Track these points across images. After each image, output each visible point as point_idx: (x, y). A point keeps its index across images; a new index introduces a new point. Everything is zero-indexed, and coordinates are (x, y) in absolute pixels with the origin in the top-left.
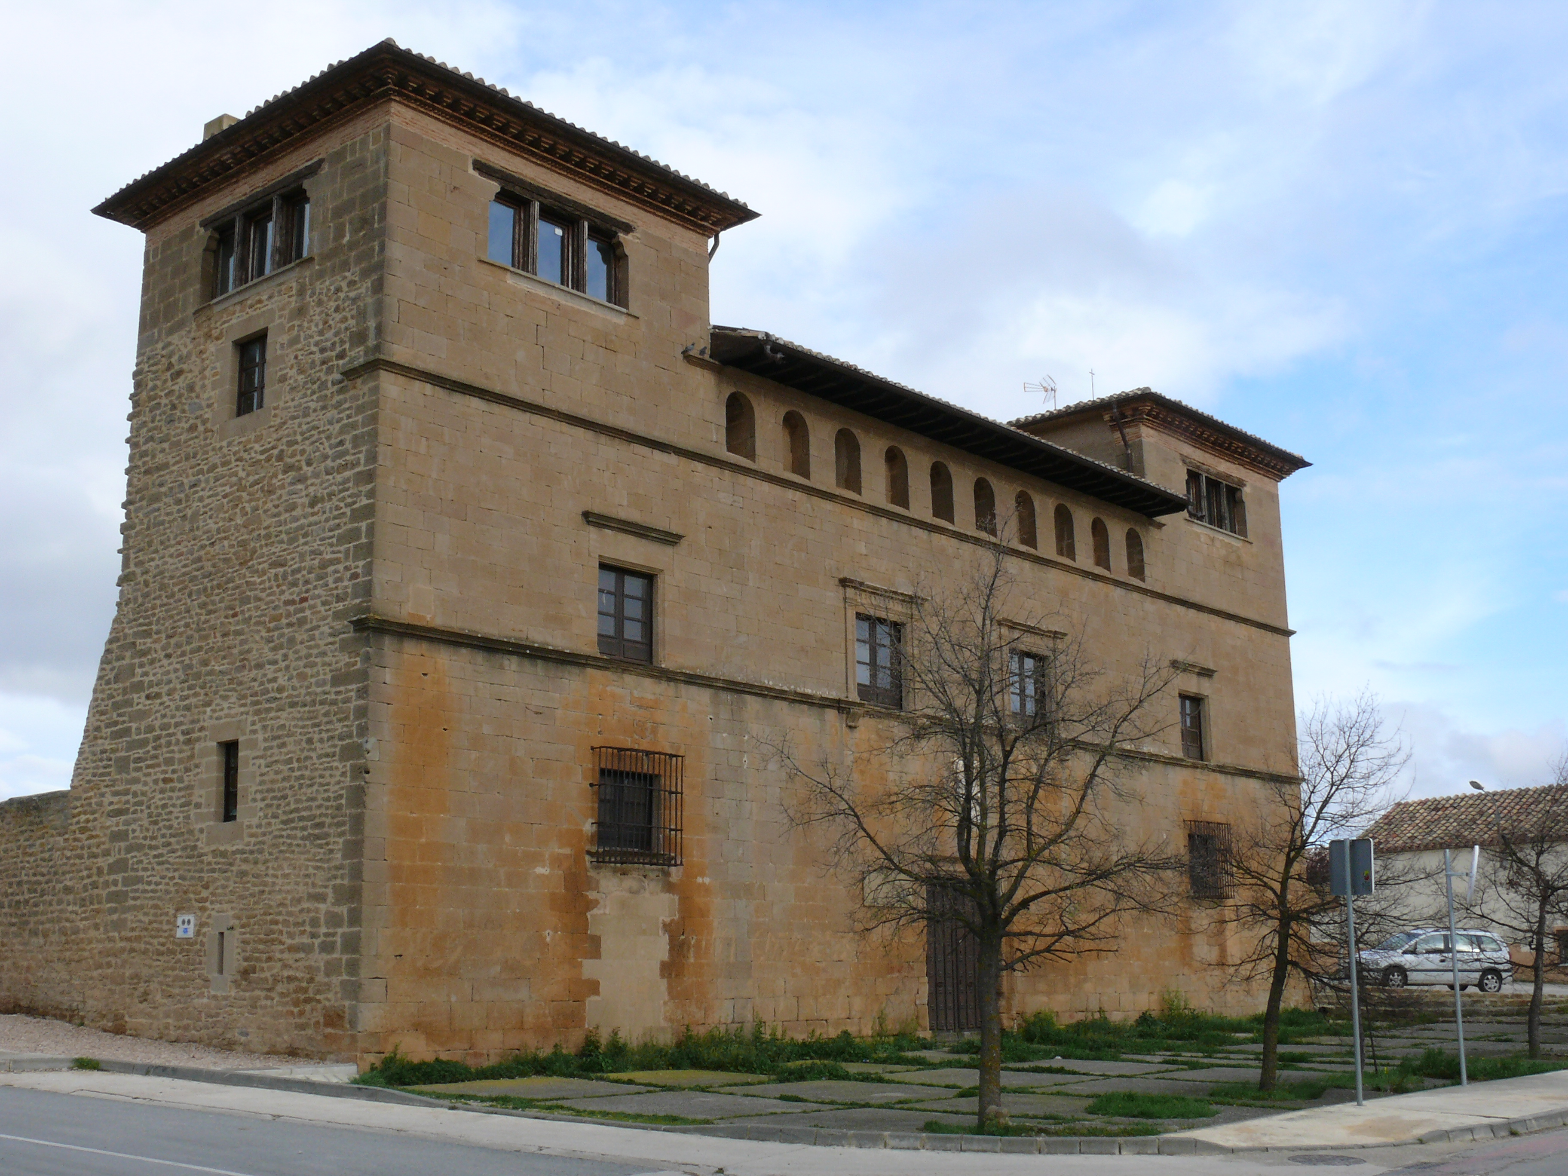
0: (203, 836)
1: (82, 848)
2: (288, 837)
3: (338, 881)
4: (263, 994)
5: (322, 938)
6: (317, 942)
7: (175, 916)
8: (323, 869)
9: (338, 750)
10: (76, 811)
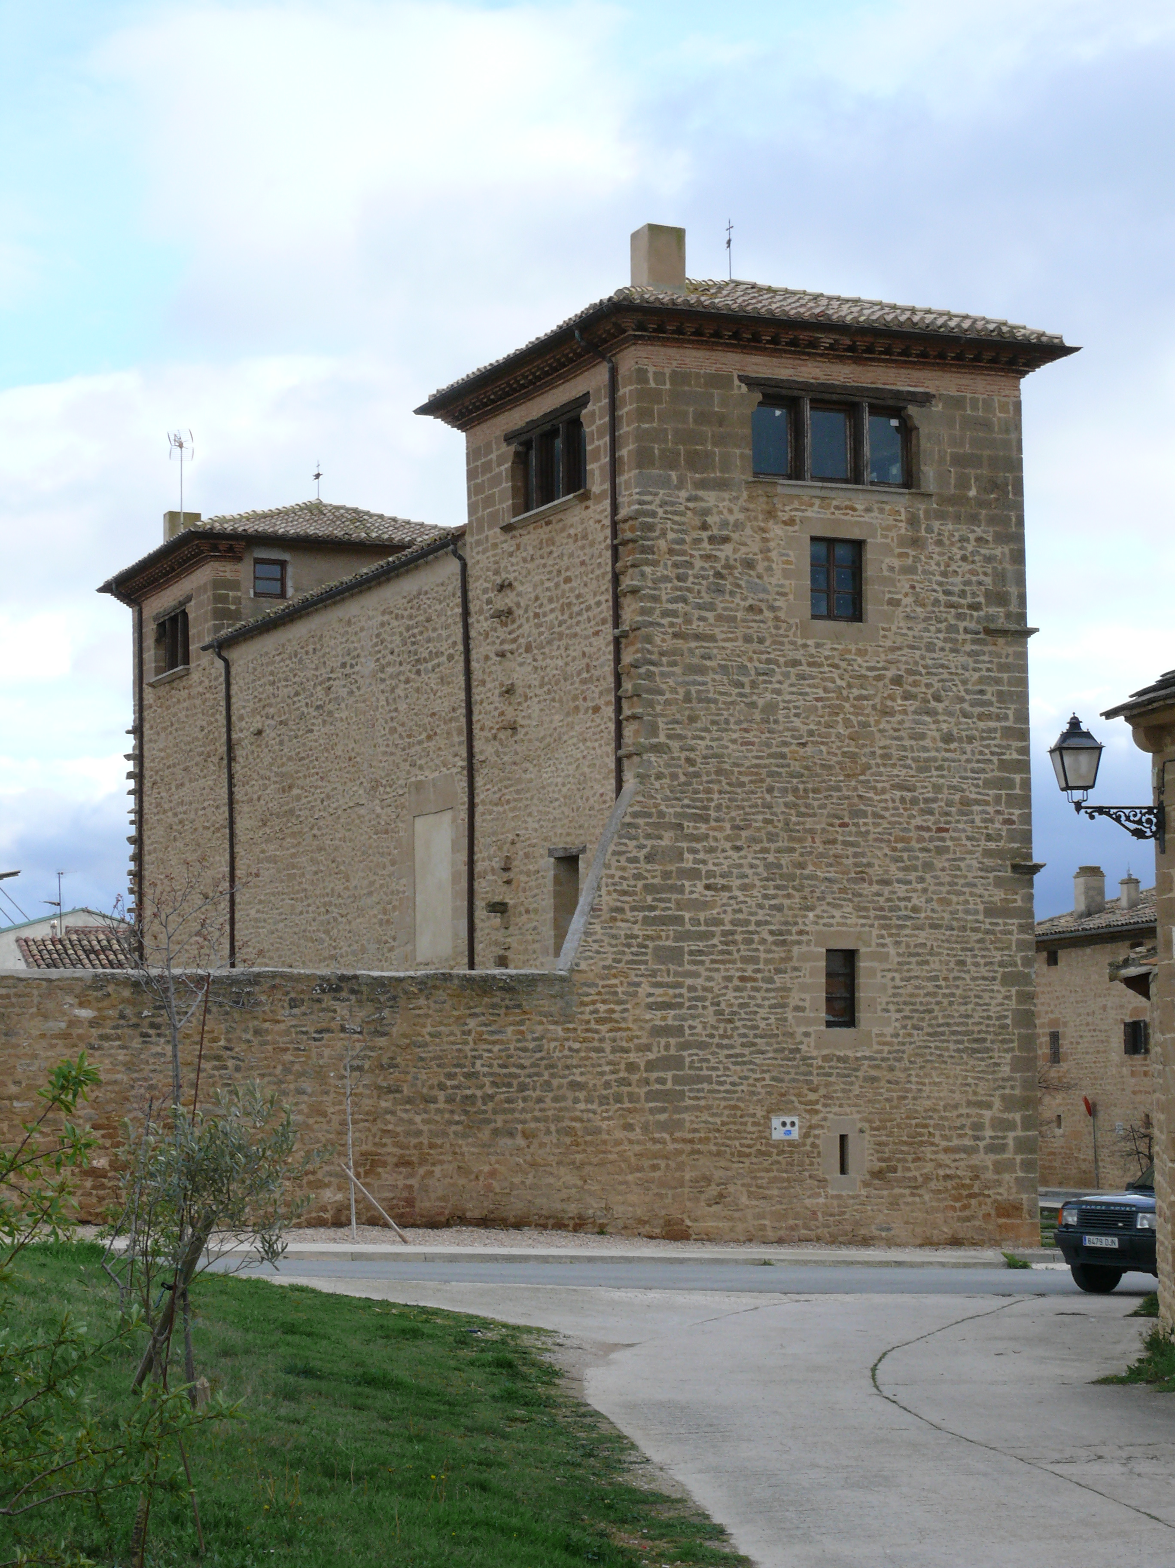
0: (812, 1040)
1: (602, 1040)
2: (937, 1048)
3: (1008, 1091)
4: (907, 1192)
5: (988, 1141)
6: (982, 1144)
7: (768, 1118)
8: (987, 1080)
9: (999, 975)
10: (586, 999)
